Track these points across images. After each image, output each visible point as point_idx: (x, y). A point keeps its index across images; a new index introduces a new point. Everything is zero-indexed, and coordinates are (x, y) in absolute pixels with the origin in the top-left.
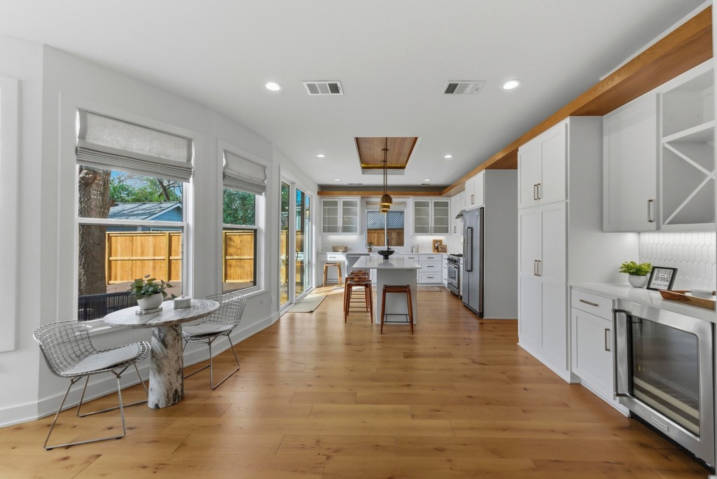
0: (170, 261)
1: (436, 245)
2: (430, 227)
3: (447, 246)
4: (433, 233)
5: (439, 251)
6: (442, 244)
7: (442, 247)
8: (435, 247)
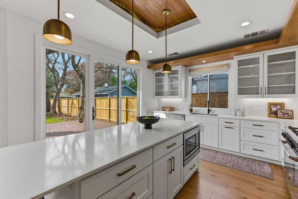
0: (110, 110)
1: (274, 109)
2: (261, 88)
3: (292, 111)
4: (266, 94)
5: (278, 117)
6: (284, 109)
7: (285, 112)
8: (271, 112)
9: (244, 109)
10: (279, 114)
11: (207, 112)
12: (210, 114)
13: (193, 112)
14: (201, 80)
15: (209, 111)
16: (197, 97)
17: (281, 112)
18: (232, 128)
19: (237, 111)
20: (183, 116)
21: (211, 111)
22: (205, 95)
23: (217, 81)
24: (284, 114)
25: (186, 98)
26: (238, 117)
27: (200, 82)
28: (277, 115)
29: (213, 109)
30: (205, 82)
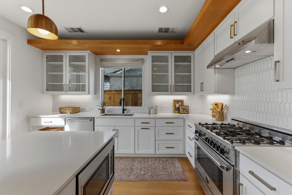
1: (177, 105)
2: (170, 85)
3: (188, 106)
4: (173, 92)
5: (180, 112)
6: (183, 105)
7: (184, 108)
8: (175, 108)
9: (157, 106)
10: (181, 109)
11: (122, 112)
12: (125, 113)
13: (106, 112)
14: (114, 76)
15: (124, 110)
16: (110, 95)
17: (182, 108)
18: (148, 129)
19: (151, 110)
20: (91, 120)
21: (126, 110)
22: (119, 92)
23: (130, 79)
24: (184, 109)
25: (97, 95)
26: (152, 116)
27: (113, 78)
28: (179, 111)
29: (128, 107)
30: (118, 78)
